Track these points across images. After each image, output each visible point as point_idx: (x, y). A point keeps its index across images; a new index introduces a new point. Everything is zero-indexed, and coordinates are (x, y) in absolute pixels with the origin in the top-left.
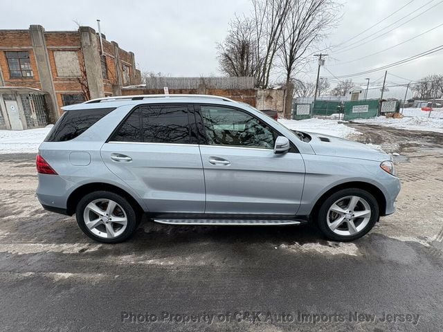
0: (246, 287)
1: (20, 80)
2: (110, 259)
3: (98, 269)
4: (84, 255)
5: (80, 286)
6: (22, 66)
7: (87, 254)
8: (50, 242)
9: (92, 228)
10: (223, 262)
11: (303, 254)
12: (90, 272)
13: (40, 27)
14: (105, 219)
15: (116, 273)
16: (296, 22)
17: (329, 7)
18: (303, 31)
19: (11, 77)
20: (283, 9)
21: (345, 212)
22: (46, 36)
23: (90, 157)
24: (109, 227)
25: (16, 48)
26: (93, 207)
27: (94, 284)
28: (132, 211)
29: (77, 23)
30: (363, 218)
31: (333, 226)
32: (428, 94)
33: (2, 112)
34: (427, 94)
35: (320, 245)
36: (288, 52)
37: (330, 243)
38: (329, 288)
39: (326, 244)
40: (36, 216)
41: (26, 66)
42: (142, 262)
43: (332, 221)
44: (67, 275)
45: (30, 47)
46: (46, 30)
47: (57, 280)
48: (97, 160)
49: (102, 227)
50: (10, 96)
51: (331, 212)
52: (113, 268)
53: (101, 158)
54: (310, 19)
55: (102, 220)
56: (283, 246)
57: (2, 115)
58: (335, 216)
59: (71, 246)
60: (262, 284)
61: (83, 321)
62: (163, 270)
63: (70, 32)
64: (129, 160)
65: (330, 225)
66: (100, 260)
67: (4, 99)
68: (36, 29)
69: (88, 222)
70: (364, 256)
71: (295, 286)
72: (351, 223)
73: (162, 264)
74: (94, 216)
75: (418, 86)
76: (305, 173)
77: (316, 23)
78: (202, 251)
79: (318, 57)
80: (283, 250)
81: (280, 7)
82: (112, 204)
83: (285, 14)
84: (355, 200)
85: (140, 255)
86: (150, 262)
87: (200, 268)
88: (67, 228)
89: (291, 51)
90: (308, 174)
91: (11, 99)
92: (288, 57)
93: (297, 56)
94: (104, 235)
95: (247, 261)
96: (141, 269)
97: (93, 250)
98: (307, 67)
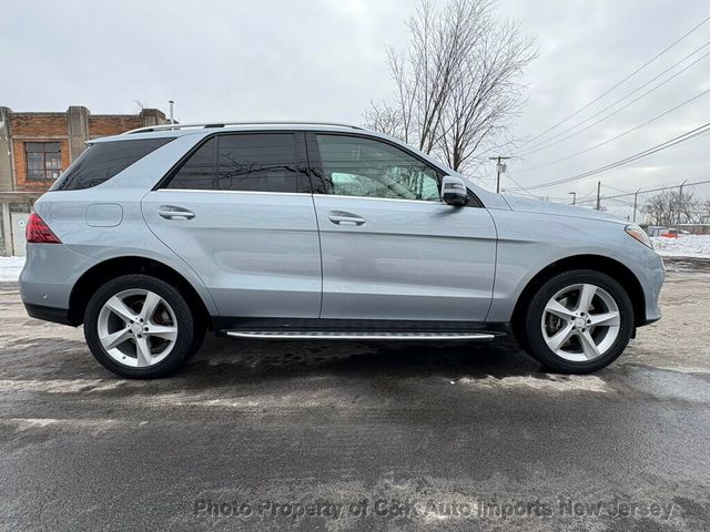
0: (400, 436)
1: (40, 184)
2: (136, 400)
3: (109, 413)
4: (88, 395)
5: (65, 437)
6: (48, 164)
7: (95, 393)
8: (29, 377)
9: (111, 347)
10: (354, 402)
11: (505, 391)
12: (92, 417)
13: (84, 109)
14: (137, 328)
15: (142, 419)
16: (460, 108)
17: (506, 89)
18: (471, 122)
19: (27, 180)
20: (440, 88)
21: (573, 314)
22: (90, 121)
23: (121, 213)
24: (142, 344)
25: (42, 138)
26: (116, 304)
27: (95, 434)
28: (187, 312)
29: (139, 104)
30: (608, 327)
31: (555, 342)
32: (667, 218)
33: (3, 230)
34: (664, 218)
35: (534, 379)
36: (452, 149)
37: (553, 376)
38: (563, 436)
39: (545, 377)
40: (16, 347)
41: (54, 163)
42: (197, 404)
43: (551, 334)
44: (44, 423)
45: (66, 137)
46: (92, 114)
47: (22, 429)
48: (134, 217)
49: (129, 347)
50: (21, 206)
51: (549, 314)
52: (140, 412)
53: (141, 215)
54: (480, 105)
55: (130, 331)
56: (466, 380)
57: (3, 234)
58: (556, 323)
59: (67, 383)
60: (431, 431)
61: (56, 490)
62: (236, 413)
63: (128, 116)
64: (189, 218)
65: (548, 341)
66: (116, 401)
67: (11, 210)
68: (76, 112)
69: (105, 336)
70: (619, 392)
71: (495, 433)
72: (587, 335)
73: (235, 405)
74: (117, 323)
75: (649, 207)
76: (497, 240)
77: (489, 110)
78: (314, 387)
79: (496, 162)
80: (467, 386)
81: (435, 86)
82: (152, 300)
83: (443, 95)
84: (588, 291)
85: (196, 393)
86: (212, 402)
87: (309, 411)
88: (68, 361)
89: (456, 149)
90: (502, 241)
91: (21, 211)
92: (452, 156)
93: (464, 154)
94: (131, 362)
95: (399, 400)
96: (192, 412)
97: (106, 387)
98: (482, 169)
